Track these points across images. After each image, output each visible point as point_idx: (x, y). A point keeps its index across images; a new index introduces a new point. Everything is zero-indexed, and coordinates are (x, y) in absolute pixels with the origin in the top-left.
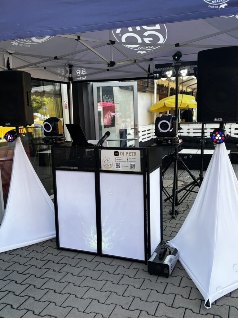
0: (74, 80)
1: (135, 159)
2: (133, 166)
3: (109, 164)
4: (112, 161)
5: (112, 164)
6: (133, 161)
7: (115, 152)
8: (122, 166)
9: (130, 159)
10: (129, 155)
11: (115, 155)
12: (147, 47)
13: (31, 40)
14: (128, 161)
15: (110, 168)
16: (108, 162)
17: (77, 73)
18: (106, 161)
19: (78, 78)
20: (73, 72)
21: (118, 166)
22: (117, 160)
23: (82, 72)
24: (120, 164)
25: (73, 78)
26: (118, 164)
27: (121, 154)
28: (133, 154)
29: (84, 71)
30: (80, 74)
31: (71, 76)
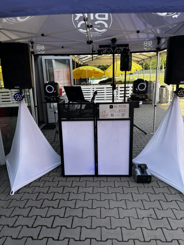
0: (35, 54)
1: (125, 110)
2: (123, 115)
3: (105, 115)
4: (108, 113)
5: (108, 114)
6: (124, 111)
7: (110, 106)
8: (116, 115)
9: (121, 110)
10: (121, 107)
11: (110, 108)
12: (94, 33)
13: (16, 19)
14: (120, 111)
15: (106, 117)
16: (105, 113)
17: (37, 48)
18: (104, 112)
19: (38, 52)
20: (34, 47)
21: (112, 115)
22: (111, 111)
23: (41, 48)
24: (113, 114)
25: (35, 52)
26: (112, 114)
27: (115, 107)
28: (124, 106)
29: (43, 47)
30: (40, 49)
31: (33, 50)
